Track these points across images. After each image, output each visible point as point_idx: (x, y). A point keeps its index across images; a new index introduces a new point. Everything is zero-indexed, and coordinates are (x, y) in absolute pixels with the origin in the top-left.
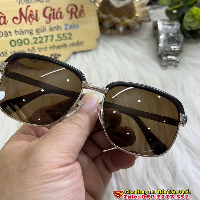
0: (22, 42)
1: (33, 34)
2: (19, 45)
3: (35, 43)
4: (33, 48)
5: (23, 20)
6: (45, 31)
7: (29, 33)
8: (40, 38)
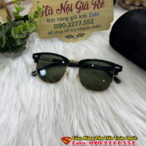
0: (61, 26)
1: (68, 20)
2: (59, 28)
3: (69, 26)
4: (68, 29)
5: (63, 11)
6: (76, 18)
7: (66, 19)
8: (73, 23)
